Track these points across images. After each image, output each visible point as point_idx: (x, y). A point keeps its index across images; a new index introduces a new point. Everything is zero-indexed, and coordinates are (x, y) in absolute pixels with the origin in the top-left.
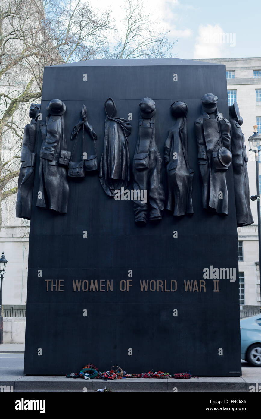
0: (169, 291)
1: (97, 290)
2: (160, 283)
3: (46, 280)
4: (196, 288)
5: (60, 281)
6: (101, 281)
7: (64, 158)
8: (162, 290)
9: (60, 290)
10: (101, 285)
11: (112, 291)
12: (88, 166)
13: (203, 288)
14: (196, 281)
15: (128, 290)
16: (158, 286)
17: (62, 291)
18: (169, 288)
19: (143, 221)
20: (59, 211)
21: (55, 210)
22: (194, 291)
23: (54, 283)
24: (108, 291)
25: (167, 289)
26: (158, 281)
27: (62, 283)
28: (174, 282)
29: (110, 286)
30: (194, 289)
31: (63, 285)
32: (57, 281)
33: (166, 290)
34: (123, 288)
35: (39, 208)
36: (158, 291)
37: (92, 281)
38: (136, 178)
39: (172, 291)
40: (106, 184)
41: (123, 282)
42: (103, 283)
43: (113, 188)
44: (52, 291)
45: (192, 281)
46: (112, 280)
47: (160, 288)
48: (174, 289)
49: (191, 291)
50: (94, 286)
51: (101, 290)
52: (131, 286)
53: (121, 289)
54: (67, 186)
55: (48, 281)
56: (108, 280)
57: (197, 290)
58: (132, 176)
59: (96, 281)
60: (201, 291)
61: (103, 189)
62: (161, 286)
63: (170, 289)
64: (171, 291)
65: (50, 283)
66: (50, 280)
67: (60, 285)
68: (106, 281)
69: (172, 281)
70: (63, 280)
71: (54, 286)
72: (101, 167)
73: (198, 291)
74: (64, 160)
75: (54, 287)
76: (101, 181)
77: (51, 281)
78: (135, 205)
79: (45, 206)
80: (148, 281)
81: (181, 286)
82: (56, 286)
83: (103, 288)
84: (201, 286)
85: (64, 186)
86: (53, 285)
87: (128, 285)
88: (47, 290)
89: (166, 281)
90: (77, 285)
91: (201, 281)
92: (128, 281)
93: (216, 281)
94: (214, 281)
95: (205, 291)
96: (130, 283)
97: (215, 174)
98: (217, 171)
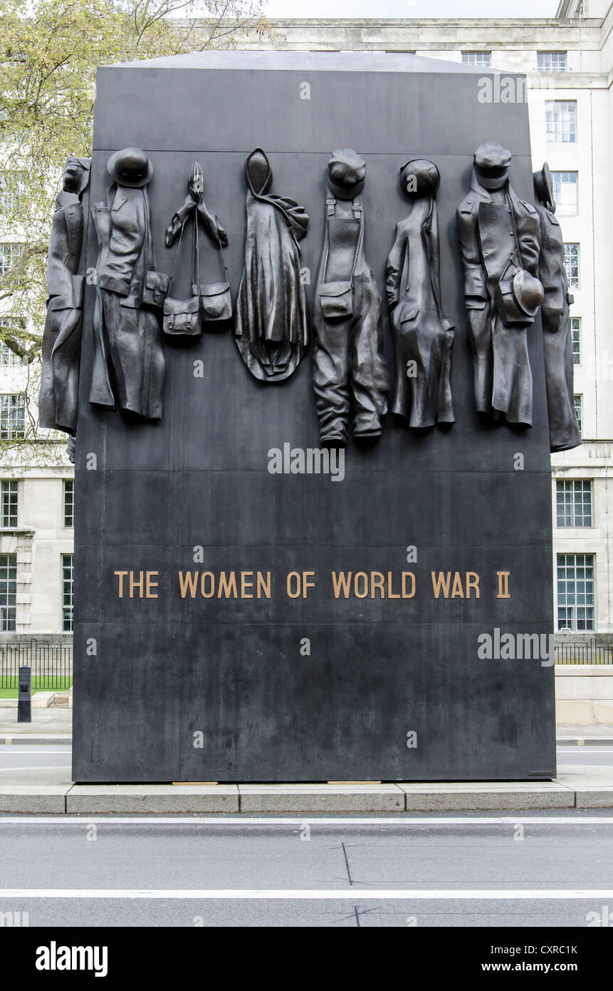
0: (398, 596)
1: (236, 596)
2: (377, 578)
3: (116, 573)
4: (457, 590)
5: (149, 574)
6: (243, 574)
7: (154, 290)
8: (383, 596)
9: (149, 595)
10: (244, 585)
11: (268, 596)
12: (209, 309)
13: (472, 589)
14: (457, 574)
15: (305, 596)
16: (374, 585)
17: (156, 596)
18: (397, 589)
19: (339, 438)
20: (144, 414)
21: (137, 411)
22: (453, 597)
23: (137, 579)
24: (259, 596)
25: (393, 593)
26: (373, 574)
27: (153, 579)
28: (408, 578)
29: (265, 586)
30: (454, 593)
31: (156, 584)
32: (142, 573)
33: (391, 596)
34: (294, 591)
36: (373, 596)
37: (223, 574)
38: (322, 339)
39: (405, 596)
40: (252, 353)
41: (294, 578)
42: (248, 579)
43: (268, 363)
44: (131, 596)
45: (449, 574)
46: (269, 573)
47: (377, 589)
48: (409, 591)
49: (446, 595)
50: (227, 586)
51: (244, 596)
52: (313, 585)
53: (290, 595)
54: (160, 358)
55: (121, 574)
56: (259, 574)
57: (461, 593)
59: (233, 574)
60: (468, 596)
61: (245, 365)
62: (380, 585)
63: (400, 593)
64: (401, 596)
65: (126, 578)
66: (126, 573)
67: (149, 584)
68: (255, 575)
69: (404, 574)
70: (156, 573)
71: (137, 584)
72: (239, 312)
73: (462, 596)
74: (154, 296)
75: (136, 589)
76: (240, 345)
77: (129, 573)
78: (320, 403)
79: (111, 403)
80: (350, 574)
81: (424, 586)
82: (141, 584)
83: (248, 590)
84: (469, 585)
85: (153, 357)
86: (132, 584)
87: (306, 585)
88: (121, 595)
89: (390, 574)
90: (188, 585)
91: (468, 574)
92: (305, 574)
93: (503, 575)
94: (498, 573)
95: (478, 596)
96: (309, 579)
97: (504, 332)
98: (508, 326)
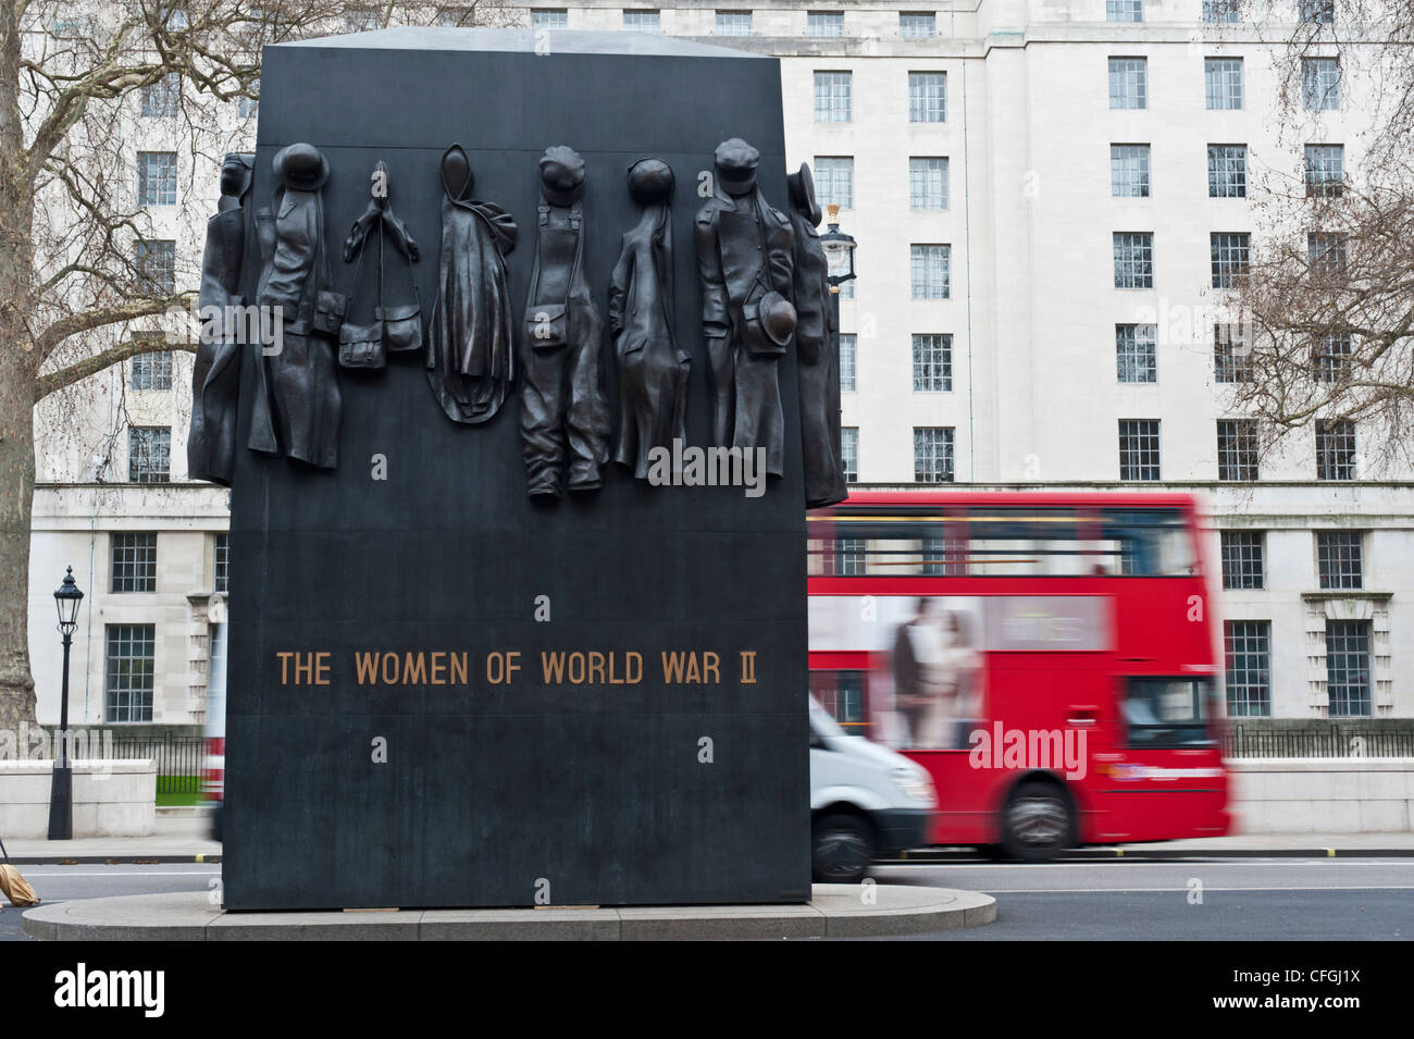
0: (622, 681)
1: (425, 681)
2: (597, 659)
3: (280, 654)
4: (693, 673)
5: (319, 655)
6: (434, 655)
7: (327, 314)
8: (603, 682)
9: (318, 682)
10: (435, 668)
11: (464, 681)
12: (395, 336)
13: (711, 673)
14: (693, 655)
15: (509, 682)
16: (592, 668)
17: (327, 682)
18: (620, 673)
19: (549, 491)
20: (315, 462)
21: (305, 459)
22: (688, 682)
23: (304, 662)
24: (453, 682)
25: (615, 678)
26: (591, 654)
27: (324, 661)
28: (634, 659)
29: (460, 669)
30: (689, 678)
31: (328, 668)
32: (310, 655)
33: (613, 681)
34: (495, 676)
35: (259, 456)
36: (591, 682)
37: (409, 655)
38: (531, 372)
39: (629, 681)
40: (446, 390)
41: (495, 660)
42: (440, 661)
43: (466, 401)
44: (297, 682)
45: (683, 654)
46: (465, 654)
47: (596, 673)
48: (634, 676)
49: (679, 680)
50: (414, 669)
51: (435, 681)
52: (518, 668)
53: (491, 680)
54: (336, 395)
55: (284, 655)
56: (453, 655)
57: (697, 677)
58: (520, 366)
59: (421, 656)
60: (706, 681)
61: (439, 403)
62: (600, 668)
63: (624, 678)
64: (625, 681)
65: (291, 661)
66: (291, 654)
67: (319, 668)
68: (449, 656)
69: (629, 654)
70: (327, 654)
71: (304, 668)
72: (432, 341)
73: (699, 681)
74: (328, 320)
75: (303, 674)
76: (432, 380)
77: (295, 654)
78: (528, 449)
79: (273, 449)
80: (563, 655)
81: (653, 668)
82: (309, 668)
83: (439, 675)
84: (706, 667)
85: (326, 393)
86: (298, 668)
87: (510, 668)
88: (284, 682)
89: (612, 654)
90: (367, 668)
91: (706, 654)
92: (509, 654)
93: (748, 656)
94: (742, 654)
95: (717, 681)
96: (514, 661)
97: (748, 365)
98: (755, 358)
